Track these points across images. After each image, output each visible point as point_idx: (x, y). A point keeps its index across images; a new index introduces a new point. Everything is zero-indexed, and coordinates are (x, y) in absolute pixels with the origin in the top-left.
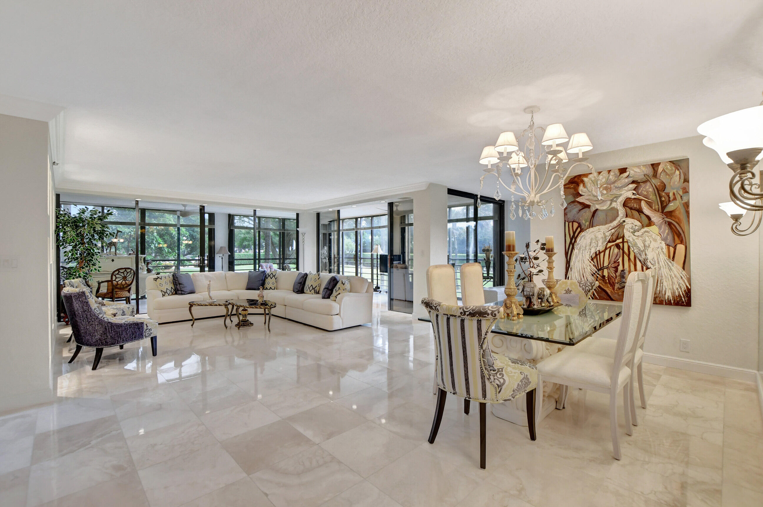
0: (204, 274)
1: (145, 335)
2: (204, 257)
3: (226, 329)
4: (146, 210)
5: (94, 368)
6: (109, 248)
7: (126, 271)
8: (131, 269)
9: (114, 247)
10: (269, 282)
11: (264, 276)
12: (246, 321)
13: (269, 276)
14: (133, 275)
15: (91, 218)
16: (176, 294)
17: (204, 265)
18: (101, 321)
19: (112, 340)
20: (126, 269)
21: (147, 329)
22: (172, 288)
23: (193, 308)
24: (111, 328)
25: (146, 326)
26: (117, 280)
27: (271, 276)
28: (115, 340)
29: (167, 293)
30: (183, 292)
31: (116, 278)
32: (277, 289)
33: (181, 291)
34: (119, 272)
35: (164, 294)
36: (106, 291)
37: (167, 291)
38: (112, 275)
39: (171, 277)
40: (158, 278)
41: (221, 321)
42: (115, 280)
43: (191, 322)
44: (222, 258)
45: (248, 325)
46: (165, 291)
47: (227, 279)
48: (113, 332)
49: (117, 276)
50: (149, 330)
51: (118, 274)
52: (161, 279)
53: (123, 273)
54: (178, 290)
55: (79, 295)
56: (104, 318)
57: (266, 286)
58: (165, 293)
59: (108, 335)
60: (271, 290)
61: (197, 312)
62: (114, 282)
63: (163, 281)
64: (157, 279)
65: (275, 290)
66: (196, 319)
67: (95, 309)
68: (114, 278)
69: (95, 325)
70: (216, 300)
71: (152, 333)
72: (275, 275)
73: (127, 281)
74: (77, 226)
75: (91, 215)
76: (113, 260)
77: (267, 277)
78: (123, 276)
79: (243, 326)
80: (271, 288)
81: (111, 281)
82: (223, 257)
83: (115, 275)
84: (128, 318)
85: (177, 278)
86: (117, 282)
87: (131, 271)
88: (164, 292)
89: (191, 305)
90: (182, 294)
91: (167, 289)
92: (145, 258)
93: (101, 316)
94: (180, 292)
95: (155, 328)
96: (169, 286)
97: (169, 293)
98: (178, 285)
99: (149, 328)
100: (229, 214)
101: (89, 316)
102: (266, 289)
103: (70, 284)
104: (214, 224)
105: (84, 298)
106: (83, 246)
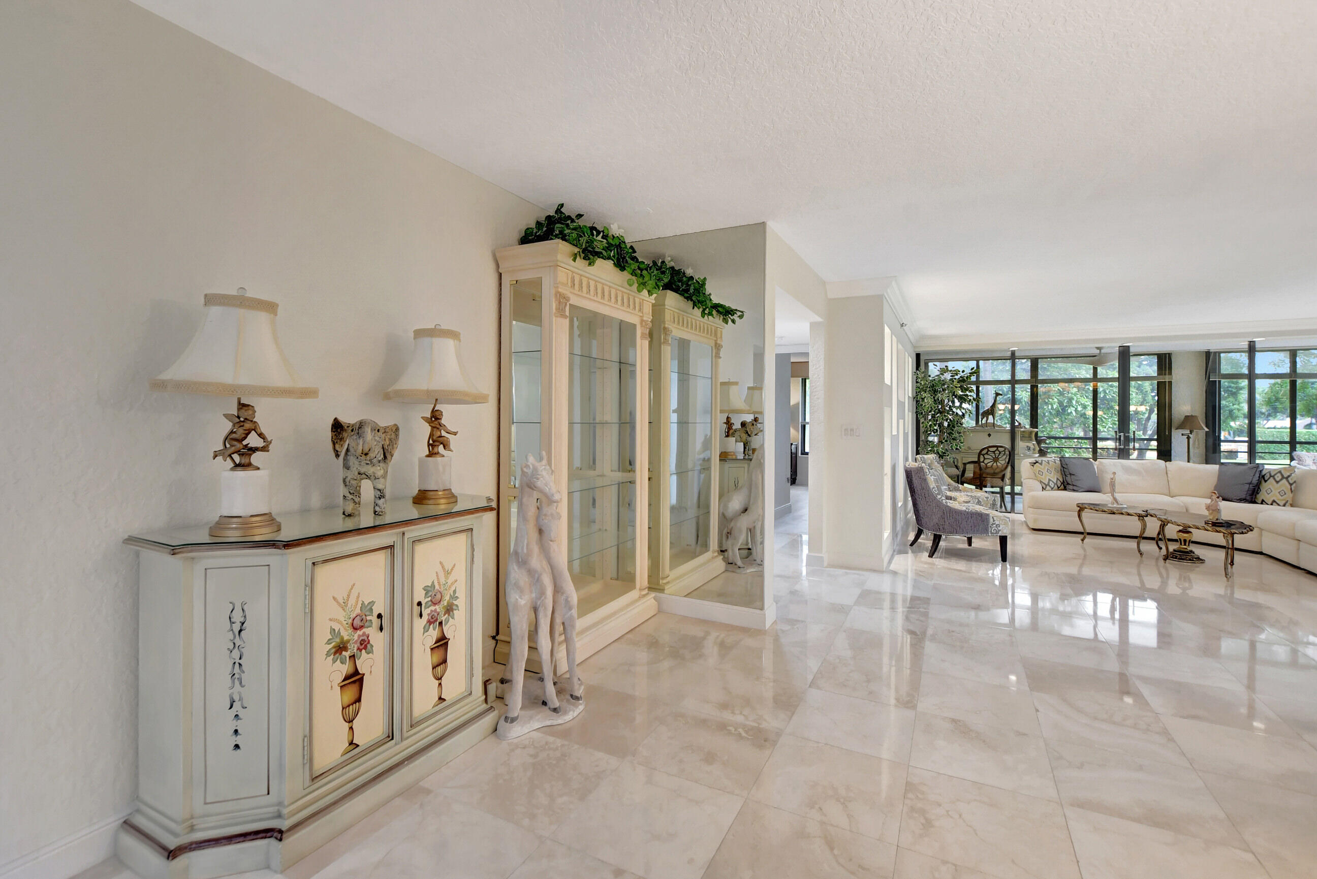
0: (1120, 463)
1: (991, 531)
2: (1127, 435)
3: (1142, 557)
4: (1039, 360)
5: (931, 556)
6: (985, 418)
7: (997, 450)
8: (1005, 448)
9: (991, 416)
10: (1270, 490)
11: (1257, 475)
12: (1187, 552)
13: (1271, 476)
14: (1008, 457)
15: (951, 380)
16: (1065, 489)
17: (1127, 447)
18: (938, 503)
19: (950, 528)
20: (997, 447)
21: (993, 524)
22: (1058, 479)
23: (1084, 514)
24: (950, 514)
25: (992, 520)
26: (986, 461)
27: (1278, 477)
28: (954, 528)
29: (1050, 486)
30: (1075, 488)
31: (985, 459)
32: (1292, 505)
33: (1073, 485)
34: (988, 451)
35: (1044, 487)
36: (972, 475)
37: (1049, 483)
38: (980, 454)
39: (1058, 462)
40: (1037, 462)
41: (1133, 544)
42: (983, 462)
43: (1082, 536)
44: (1188, 438)
45: (1190, 560)
46: (1047, 483)
47: (1169, 475)
48: (951, 518)
49: (986, 456)
50: (997, 525)
51: (987, 453)
52: (1041, 464)
53: (994, 452)
54: (1068, 484)
55: (918, 470)
56: (942, 500)
57: (1260, 497)
58: (1046, 486)
59: (946, 521)
60: (1275, 507)
61: (1092, 521)
62: (982, 464)
63: (1043, 468)
64: (1035, 463)
65: (1288, 508)
66: (1089, 534)
67: (933, 488)
68: (982, 460)
69: (933, 507)
70: (1125, 506)
71: (1000, 530)
72: (1289, 476)
73: (998, 464)
74: (935, 392)
75: (951, 376)
76: (989, 435)
77: (1266, 479)
78: (994, 457)
79: (1179, 559)
80: (1274, 501)
81: (978, 462)
82: (1190, 435)
83: (983, 455)
84: (973, 506)
85: (1067, 464)
86: (986, 465)
87: (1004, 451)
88: (1045, 484)
89: (1081, 508)
90: (1074, 490)
91: (1050, 480)
92: (1036, 434)
93: (939, 497)
94: (1071, 487)
95: (1004, 525)
96: (1054, 477)
97: (1052, 486)
98: (1069, 476)
99: (997, 523)
100: (1206, 352)
101: (927, 496)
102: (1262, 503)
103: (921, 460)
104: (1170, 373)
105: (922, 473)
106: (942, 416)
